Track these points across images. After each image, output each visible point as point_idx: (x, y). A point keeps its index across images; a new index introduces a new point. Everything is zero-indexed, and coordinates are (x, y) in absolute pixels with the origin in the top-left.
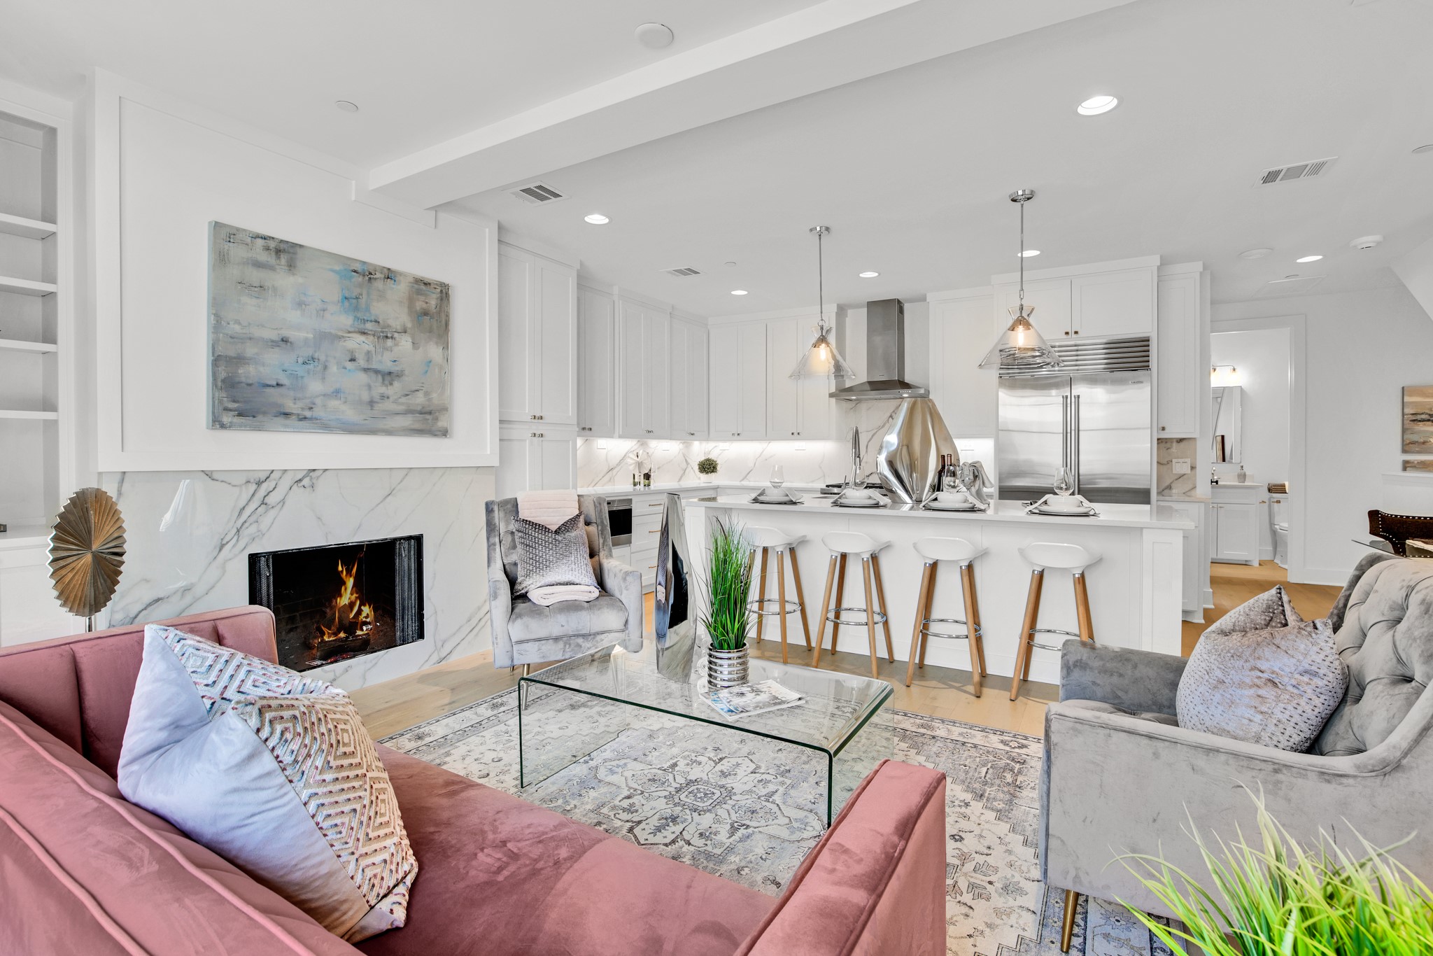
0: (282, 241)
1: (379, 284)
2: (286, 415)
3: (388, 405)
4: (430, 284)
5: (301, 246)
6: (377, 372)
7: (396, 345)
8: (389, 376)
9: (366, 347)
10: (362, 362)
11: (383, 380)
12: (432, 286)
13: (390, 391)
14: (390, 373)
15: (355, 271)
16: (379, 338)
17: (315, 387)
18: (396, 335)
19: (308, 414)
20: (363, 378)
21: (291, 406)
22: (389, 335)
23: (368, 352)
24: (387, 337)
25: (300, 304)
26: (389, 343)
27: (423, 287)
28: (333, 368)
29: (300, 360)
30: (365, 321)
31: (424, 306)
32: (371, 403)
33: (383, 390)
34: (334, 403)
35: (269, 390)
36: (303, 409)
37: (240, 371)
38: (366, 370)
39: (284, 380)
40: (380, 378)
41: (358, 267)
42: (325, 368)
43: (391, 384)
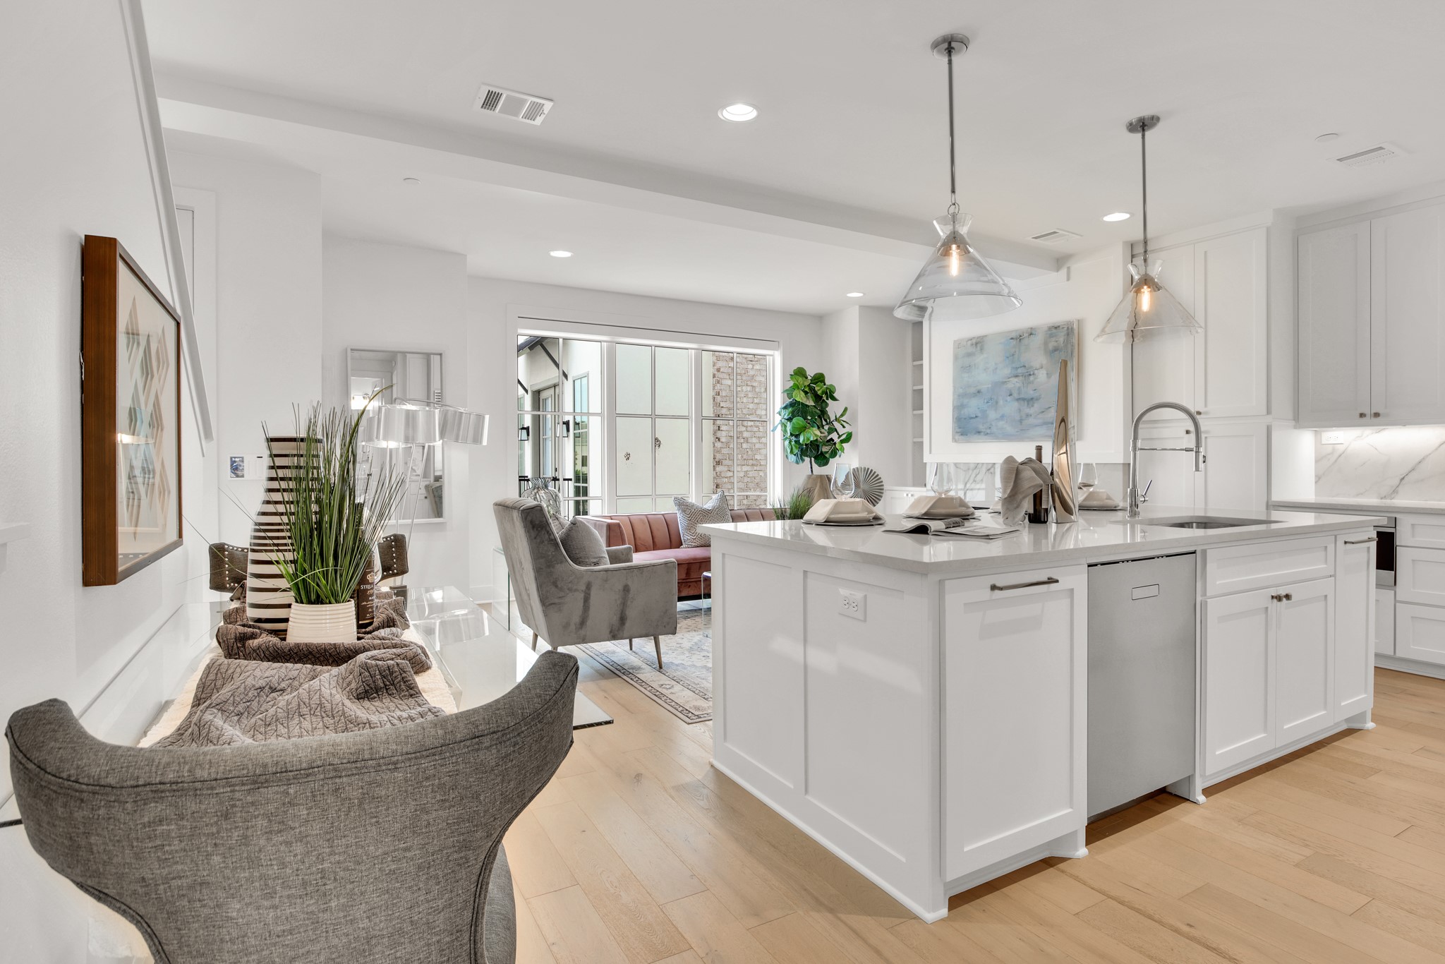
0: (978, 338)
1: (1025, 341)
2: (979, 432)
3: (1031, 421)
4: (1059, 326)
5: (986, 336)
6: (1024, 399)
7: (1035, 379)
8: (1030, 401)
9: (1018, 385)
10: (1015, 395)
11: (1028, 404)
12: (1061, 327)
13: (1031, 411)
14: (1032, 399)
15: (1012, 339)
16: (1025, 377)
17: (992, 415)
18: (1036, 372)
19: (988, 431)
20: (1016, 404)
21: (981, 427)
22: (1032, 373)
23: (1019, 388)
24: (1030, 375)
25: (986, 369)
26: (1032, 378)
27: (1054, 331)
28: (1001, 402)
29: (986, 401)
30: (1017, 368)
31: (1055, 344)
32: (1021, 421)
33: (1028, 411)
34: (1001, 423)
35: (972, 420)
36: (986, 429)
37: (962, 412)
38: (1018, 400)
39: (979, 415)
40: (1026, 402)
41: (1014, 335)
42: (997, 403)
43: (1033, 406)
